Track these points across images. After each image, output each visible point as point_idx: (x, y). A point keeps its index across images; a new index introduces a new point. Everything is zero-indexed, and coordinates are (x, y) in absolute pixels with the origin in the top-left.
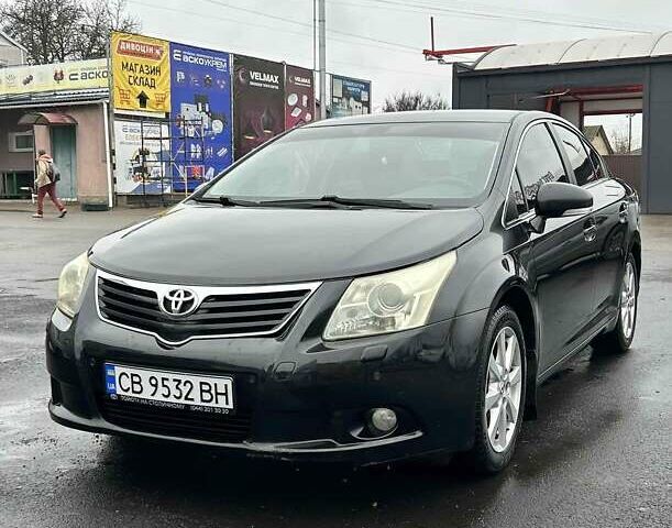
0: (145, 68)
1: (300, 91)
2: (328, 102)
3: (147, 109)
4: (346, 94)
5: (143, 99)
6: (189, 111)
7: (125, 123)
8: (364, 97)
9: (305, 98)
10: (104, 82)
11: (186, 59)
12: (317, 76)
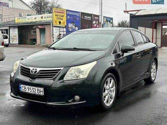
0: (60, 16)
1: (96, 20)
2: (103, 23)
3: (61, 25)
4: (107, 21)
5: (60, 22)
6: (70, 25)
7: (56, 28)
8: (111, 21)
9: (97, 22)
10: (51, 19)
11: (70, 13)
12: (100, 17)
